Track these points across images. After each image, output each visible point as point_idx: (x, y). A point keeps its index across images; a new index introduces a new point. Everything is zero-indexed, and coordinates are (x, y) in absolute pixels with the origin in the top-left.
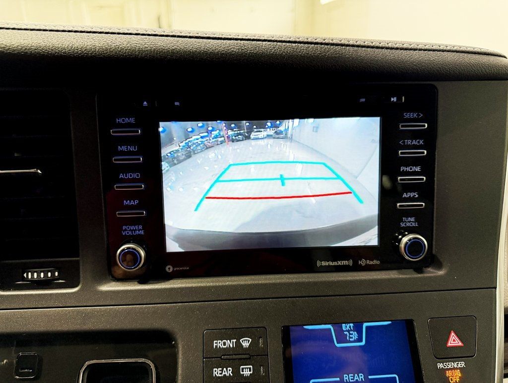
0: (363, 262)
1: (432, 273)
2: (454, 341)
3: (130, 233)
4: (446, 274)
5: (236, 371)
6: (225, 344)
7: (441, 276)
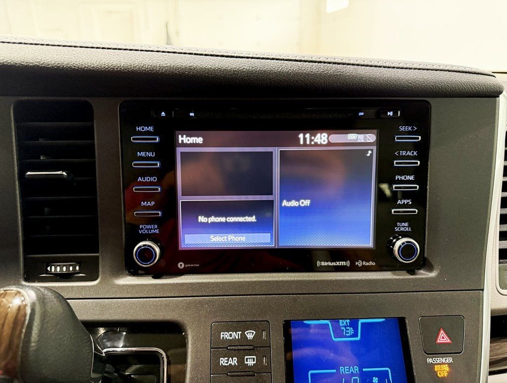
0: (359, 263)
1: (423, 274)
2: (443, 338)
3: (146, 232)
4: (437, 276)
5: (241, 361)
6: (231, 335)
7: (432, 278)
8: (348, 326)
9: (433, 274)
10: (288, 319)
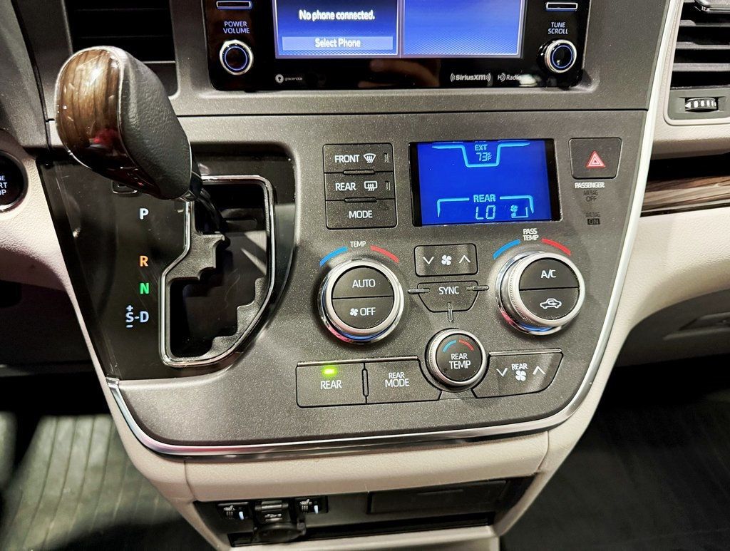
0: (502, 77)
1: (580, 89)
2: (596, 161)
3: (233, 31)
4: (595, 92)
5: (360, 186)
6: (347, 159)
7: (589, 95)
8: (484, 151)
9: (591, 89)
10: (414, 141)
